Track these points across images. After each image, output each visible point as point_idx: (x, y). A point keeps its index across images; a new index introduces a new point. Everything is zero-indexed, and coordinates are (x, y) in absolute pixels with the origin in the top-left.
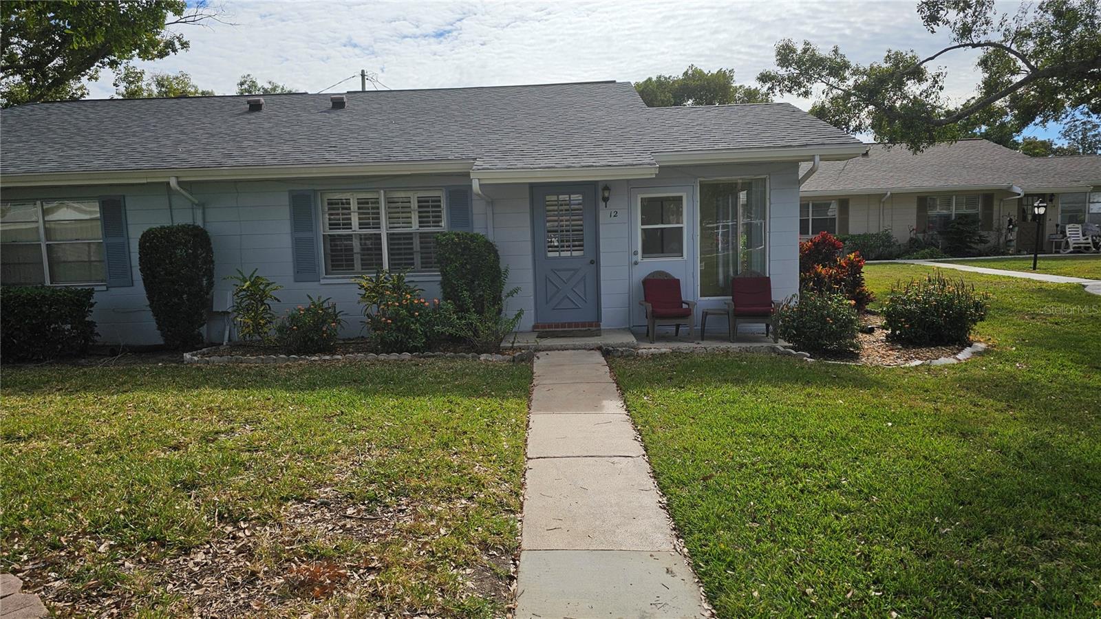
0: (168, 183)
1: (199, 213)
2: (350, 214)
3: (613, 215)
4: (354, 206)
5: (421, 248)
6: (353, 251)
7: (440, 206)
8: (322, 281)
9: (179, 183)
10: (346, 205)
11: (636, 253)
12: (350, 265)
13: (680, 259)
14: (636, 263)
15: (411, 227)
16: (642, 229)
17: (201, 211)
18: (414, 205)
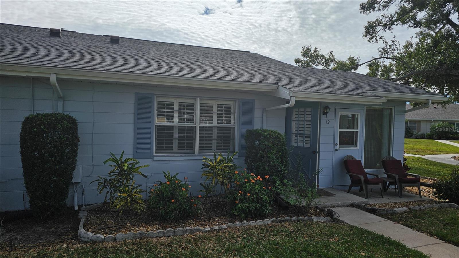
0: (48, 79)
1: (60, 104)
2: (173, 112)
3: (327, 122)
4: (176, 107)
5: (217, 137)
6: (173, 137)
7: (230, 111)
8: (155, 159)
9: (58, 80)
10: (171, 106)
11: (336, 144)
12: (170, 147)
13: (356, 148)
14: (337, 150)
15: (212, 123)
16: (340, 131)
17: (62, 103)
18: (215, 109)
